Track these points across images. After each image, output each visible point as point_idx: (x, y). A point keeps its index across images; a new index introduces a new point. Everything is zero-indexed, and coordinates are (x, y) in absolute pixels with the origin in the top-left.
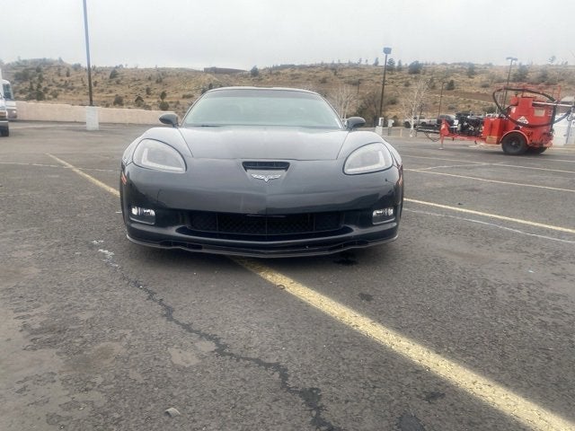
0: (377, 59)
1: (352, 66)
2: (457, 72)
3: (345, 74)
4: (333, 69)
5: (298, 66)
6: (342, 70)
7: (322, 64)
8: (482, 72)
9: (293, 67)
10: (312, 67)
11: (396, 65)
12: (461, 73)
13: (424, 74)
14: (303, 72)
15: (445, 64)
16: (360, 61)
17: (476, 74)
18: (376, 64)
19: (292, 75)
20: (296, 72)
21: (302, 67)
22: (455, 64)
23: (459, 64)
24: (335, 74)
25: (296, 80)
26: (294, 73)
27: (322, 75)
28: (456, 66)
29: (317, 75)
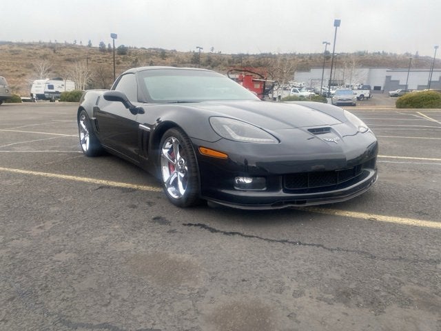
0: (90, 41)
1: (68, 46)
2: (153, 55)
3: (64, 52)
4: (51, 48)
5: (16, 43)
6: (60, 48)
7: (40, 43)
8: (171, 56)
9: (10, 44)
10: (30, 44)
11: (107, 47)
12: (156, 55)
13: (130, 55)
14: (22, 49)
15: (144, 49)
16: (75, 41)
17: (166, 57)
18: (90, 45)
19: (11, 51)
20: (15, 48)
21: (20, 45)
22: (151, 49)
23: (154, 49)
24: (54, 51)
25: (16, 56)
26: (13, 49)
27: (42, 52)
28: (152, 51)
29: (37, 52)
